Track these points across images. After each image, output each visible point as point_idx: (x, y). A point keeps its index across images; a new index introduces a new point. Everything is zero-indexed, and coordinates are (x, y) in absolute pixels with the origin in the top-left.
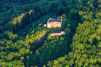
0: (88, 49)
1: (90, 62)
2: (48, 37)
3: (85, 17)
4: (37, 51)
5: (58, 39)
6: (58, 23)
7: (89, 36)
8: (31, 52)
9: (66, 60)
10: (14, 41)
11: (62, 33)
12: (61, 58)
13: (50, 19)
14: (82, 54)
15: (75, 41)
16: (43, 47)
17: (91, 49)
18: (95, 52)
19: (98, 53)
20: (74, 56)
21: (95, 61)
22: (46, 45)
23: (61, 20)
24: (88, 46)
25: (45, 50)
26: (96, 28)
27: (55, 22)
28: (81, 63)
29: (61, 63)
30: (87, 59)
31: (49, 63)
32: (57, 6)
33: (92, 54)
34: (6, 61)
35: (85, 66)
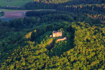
0: (85, 44)
1: (89, 51)
2: (56, 42)
3: (77, 28)
4: (51, 50)
5: (63, 42)
6: (60, 33)
7: (84, 38)
8: (48, 51)
9: (74, 50)
10: (35, 45)
11: (65, 38)
12: (71, 49)
13: (53, 31)
14: (83, 47)
15: (76, 41)
16: (54, 47)
17: (87, 44)
18: (90, 45)
19: (92, 46)
20: (79, 48)
21: (92, 50)
22: (56, 47)
23: (61, 31)
25: (56, 49)
26: (86, 34)
27: (58, 33)
28: (84, 51)
29: (72, 53)
30: (87, 49)
31: (64, 54)
32: (51, 27)
33: (89, 47)
34: (35, 55)
35: (87, 53)
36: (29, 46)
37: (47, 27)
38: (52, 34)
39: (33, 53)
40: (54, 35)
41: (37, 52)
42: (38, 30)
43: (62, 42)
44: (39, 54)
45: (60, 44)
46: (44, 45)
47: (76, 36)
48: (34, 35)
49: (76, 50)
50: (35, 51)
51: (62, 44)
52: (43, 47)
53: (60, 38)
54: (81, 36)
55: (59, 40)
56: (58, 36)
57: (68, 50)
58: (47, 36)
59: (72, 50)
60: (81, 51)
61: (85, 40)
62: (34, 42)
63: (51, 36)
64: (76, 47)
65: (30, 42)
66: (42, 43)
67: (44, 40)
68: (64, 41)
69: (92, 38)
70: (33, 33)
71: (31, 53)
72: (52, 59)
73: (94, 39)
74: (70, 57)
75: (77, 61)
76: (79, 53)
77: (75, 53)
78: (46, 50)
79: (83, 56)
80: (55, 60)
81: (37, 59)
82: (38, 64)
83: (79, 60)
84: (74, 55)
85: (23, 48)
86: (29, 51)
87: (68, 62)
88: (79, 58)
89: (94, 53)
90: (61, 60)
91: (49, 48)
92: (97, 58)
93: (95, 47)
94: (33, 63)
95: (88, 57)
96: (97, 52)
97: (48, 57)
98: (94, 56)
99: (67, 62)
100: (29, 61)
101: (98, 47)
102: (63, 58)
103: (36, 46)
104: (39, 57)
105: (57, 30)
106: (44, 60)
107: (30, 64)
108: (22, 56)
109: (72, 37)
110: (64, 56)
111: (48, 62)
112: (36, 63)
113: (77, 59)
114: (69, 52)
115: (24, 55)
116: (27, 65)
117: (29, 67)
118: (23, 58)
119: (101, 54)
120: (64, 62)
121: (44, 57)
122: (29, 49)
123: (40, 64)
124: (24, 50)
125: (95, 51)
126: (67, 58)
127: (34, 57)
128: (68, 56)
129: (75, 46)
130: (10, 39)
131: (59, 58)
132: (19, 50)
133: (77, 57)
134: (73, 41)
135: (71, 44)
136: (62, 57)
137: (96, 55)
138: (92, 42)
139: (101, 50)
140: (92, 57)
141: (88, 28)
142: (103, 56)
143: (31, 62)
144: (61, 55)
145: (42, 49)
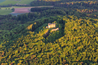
0: (73, 33)
1: (76, 38)
3: (67, 21)
4: (47, 38)
6: (54, 25)
7: (72, 28)
8: (44, 39)
11: (57, 29)
13: (49, 24)
14: (71, 35)
15: (66, 30)
16: (49, 36)
17: (75, 33)
18: (77, 34)
21: (78, 37)
22: (51, 35)
23: (55, 23)
24: (73, 32)
25: (51, 37)
26: (73, 25)
27: (52, 25)
28: (72, 39)
29: (62, 40)
30: (74, 37)
31: (57, 41)
32: (48, 20)
33: (76, 35)
34: (34, 42)
35: (74, 40)
36: (29, 36)
37: (44, 20)
38: (48, 26)
39: (32, 40)
40: (49, 27)
41: (36, 40)
42: (37, 23)
43: (55, 32)
44: (37, 42)
45: (54, 33)
46: (42, 34)
47: (66, 27)
48: (35, 26)
49: (66, 38)
50: (34, 39)
51: (56, 33)
52: (40, 36)
53: (54, 28)
54: (70, 27)
55: (53, 30)
56: (52, 27)
57: (60, 38)
58: (44, 27)
59: (62, 38)
60: (69, 38)
61: (73, 30)
62: (34, 32)
63: (47, 27)
64: (66, 36)
65: (31, 32)
66: (40, 32)
67: (41, 30)
68: (57, 31)
69: (78, 28)
70: (34, 25)
71: (31, 41)
72: (47, 45)
73: (80, 29)
74: (61, 43)
75: (66, 46)
76: (68, 40)
77: (65, 40)
78: (43, 38)
79: (71, 42)
80: (49, 46)
81: (36, 45)
82: (36, 49)
83: (67, 45)
84: (64, 41)
85: (25, 37)
86: (29, 39)
87: (60, 47)
88: (68, 44)
89: (80, 40)
90: (54, 45)
91: (45, 36)
92: (82, 43)
93: (80, 35)
94: (32, 48)
95: (75, 43)
96: (82, 39)
97: (44, 44)
98: (80, 42)
99: (58, 47)
100: (29, 47)
101: (82, 35)
102: (56, 44)
103: (35, 35)
104: (37, 43)
105: (51, 22)
106: (41, 46)
107: (30, 49)
108: (24, 43)
109: (63, 28)
110: (56, 43)
111: (44, 47)
112: (35, 48)
113: (66, 45)
114: (60, 40)
115: (25, 42)
116: (28, 50)
117: (29, 51)
118: (25, 44)
119: (85, 41)
120: (56, 47)
121: (41, 44)
122: (29, 38)
123: (38, 49)
124: (26, 38)
125: (81, 38)
126: (59, 44)
127: (33, 44)
128: (59, 43)
129: (65, 34)
130: (16, 30)
131: (53, 45)
132: (22, 39)
133: (67, 43)
134: (64, 31)
135: (62, 33)
136: (54, 44)
137: (81, 41)
138: (78, 31)
139: (85, 38)
140: (78, 43)
141: (76, 21)
142: (87, 42)
143: (31, 48)
144: (54, 42)
145: (39, 38)
